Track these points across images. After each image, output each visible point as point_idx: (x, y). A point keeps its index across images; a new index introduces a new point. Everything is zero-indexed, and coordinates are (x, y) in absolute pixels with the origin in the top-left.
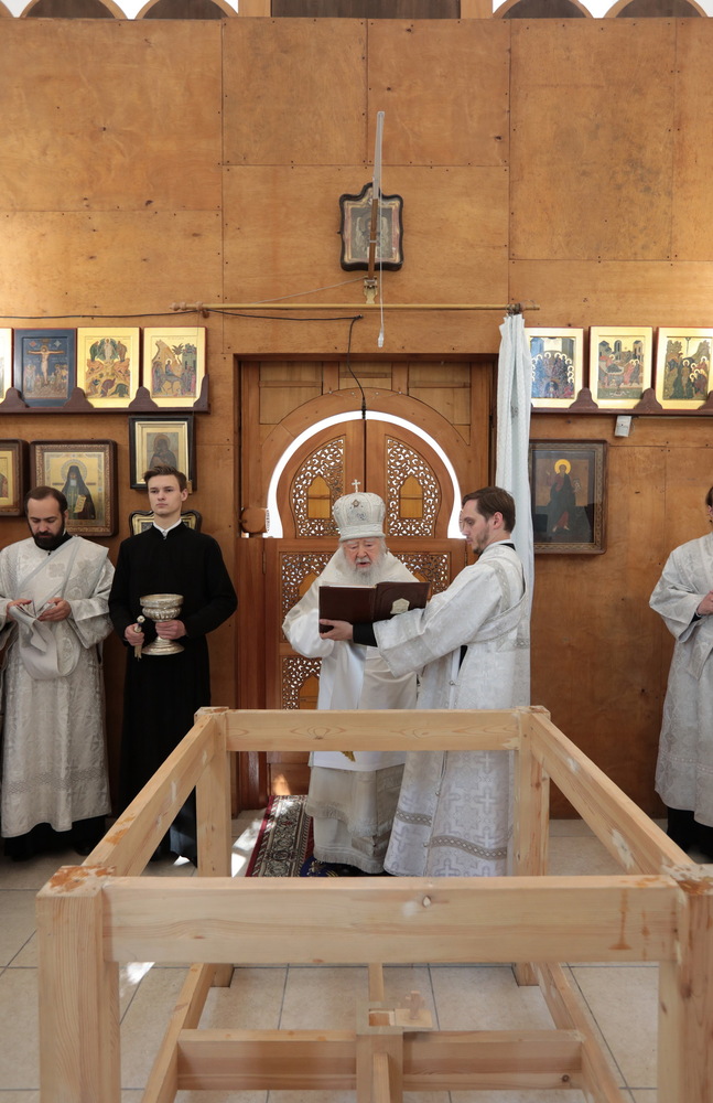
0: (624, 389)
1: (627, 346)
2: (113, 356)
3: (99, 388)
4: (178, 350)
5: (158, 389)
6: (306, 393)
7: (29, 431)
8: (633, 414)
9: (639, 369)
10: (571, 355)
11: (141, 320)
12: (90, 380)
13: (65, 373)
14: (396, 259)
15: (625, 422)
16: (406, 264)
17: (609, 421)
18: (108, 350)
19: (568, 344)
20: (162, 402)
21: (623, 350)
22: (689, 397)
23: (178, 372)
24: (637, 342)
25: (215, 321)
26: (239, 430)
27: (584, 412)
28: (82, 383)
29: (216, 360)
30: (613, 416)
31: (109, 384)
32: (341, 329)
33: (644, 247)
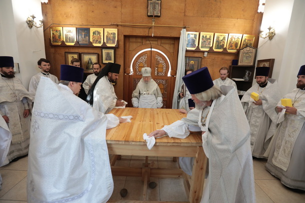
0: (206, 46)
1: (208, 37)
3: (95, 41)
4: (112, 34)
5: (107, 42)
6: (139, 44)
7: (80, 51)
8: (208, 52)
9: (210, 42)
10: (196, 38)
11: (104, 27)
12: (93, 40)
13: (88, 38)
14: (159, 15)
15: (206, 53)
16: (162, 16)
17: (203, 53)
18: (97, 33)
19: (195, 36)
22: (220, 49)
23: (112, 39)
24: (210, 36)
25: (120, 28)
26: (125, 52)
27: (198, 51)
28: (91, 40)
29: (120, 36)
30: (204, 52)
31: (97, 41)
32: (147, 30)
33: (214, 14)
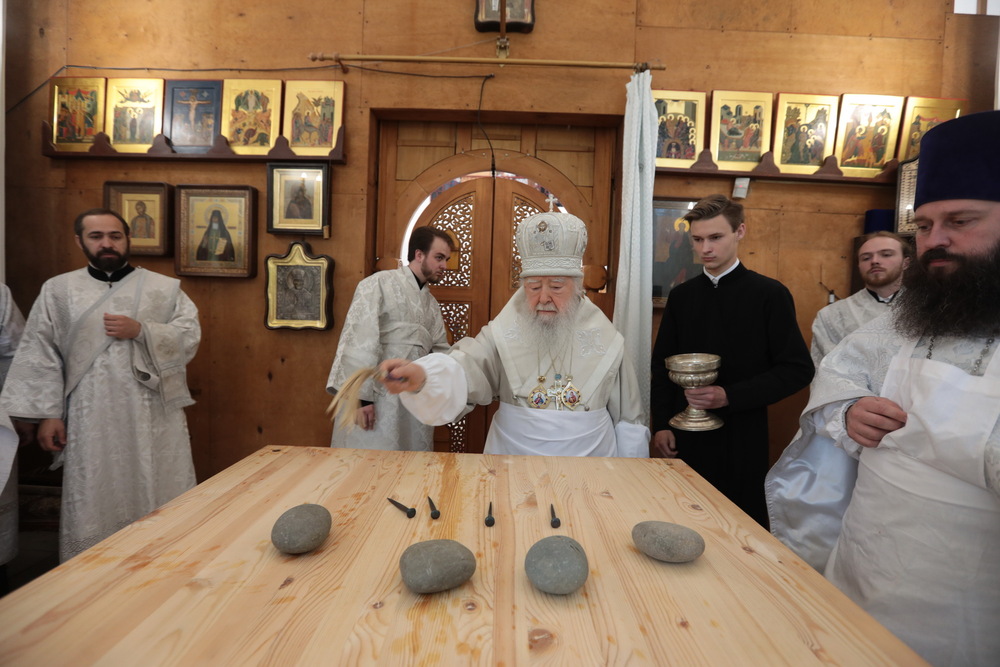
0: (744, 153)
1: (748, 111)
2: (257, 106)
3: (242, 136)
4: (317, 103)
5: (297, 138)
6: (440, 153)
7: (177, 177)
8: (753, 177)
9: (758, 133)
10: (694, 118)
11: (285, 74)
12: (234, 128)
13: (211, 122)
15: (742, 185)
16: (537, 27)
17: (727, 183)
18: (252, 101)
19: (691, 108)
20: (300, 151)
21: (744, 114)
22: (806, 162)
23: (316, 123)
24: (757, 107)
25: (355, 78)
27: (704, 174)
28: (226, 132)
29: (353, 114)
30: (731, 178)
31: (251, 133)
32: (474, 88)
33: (766, 19)
